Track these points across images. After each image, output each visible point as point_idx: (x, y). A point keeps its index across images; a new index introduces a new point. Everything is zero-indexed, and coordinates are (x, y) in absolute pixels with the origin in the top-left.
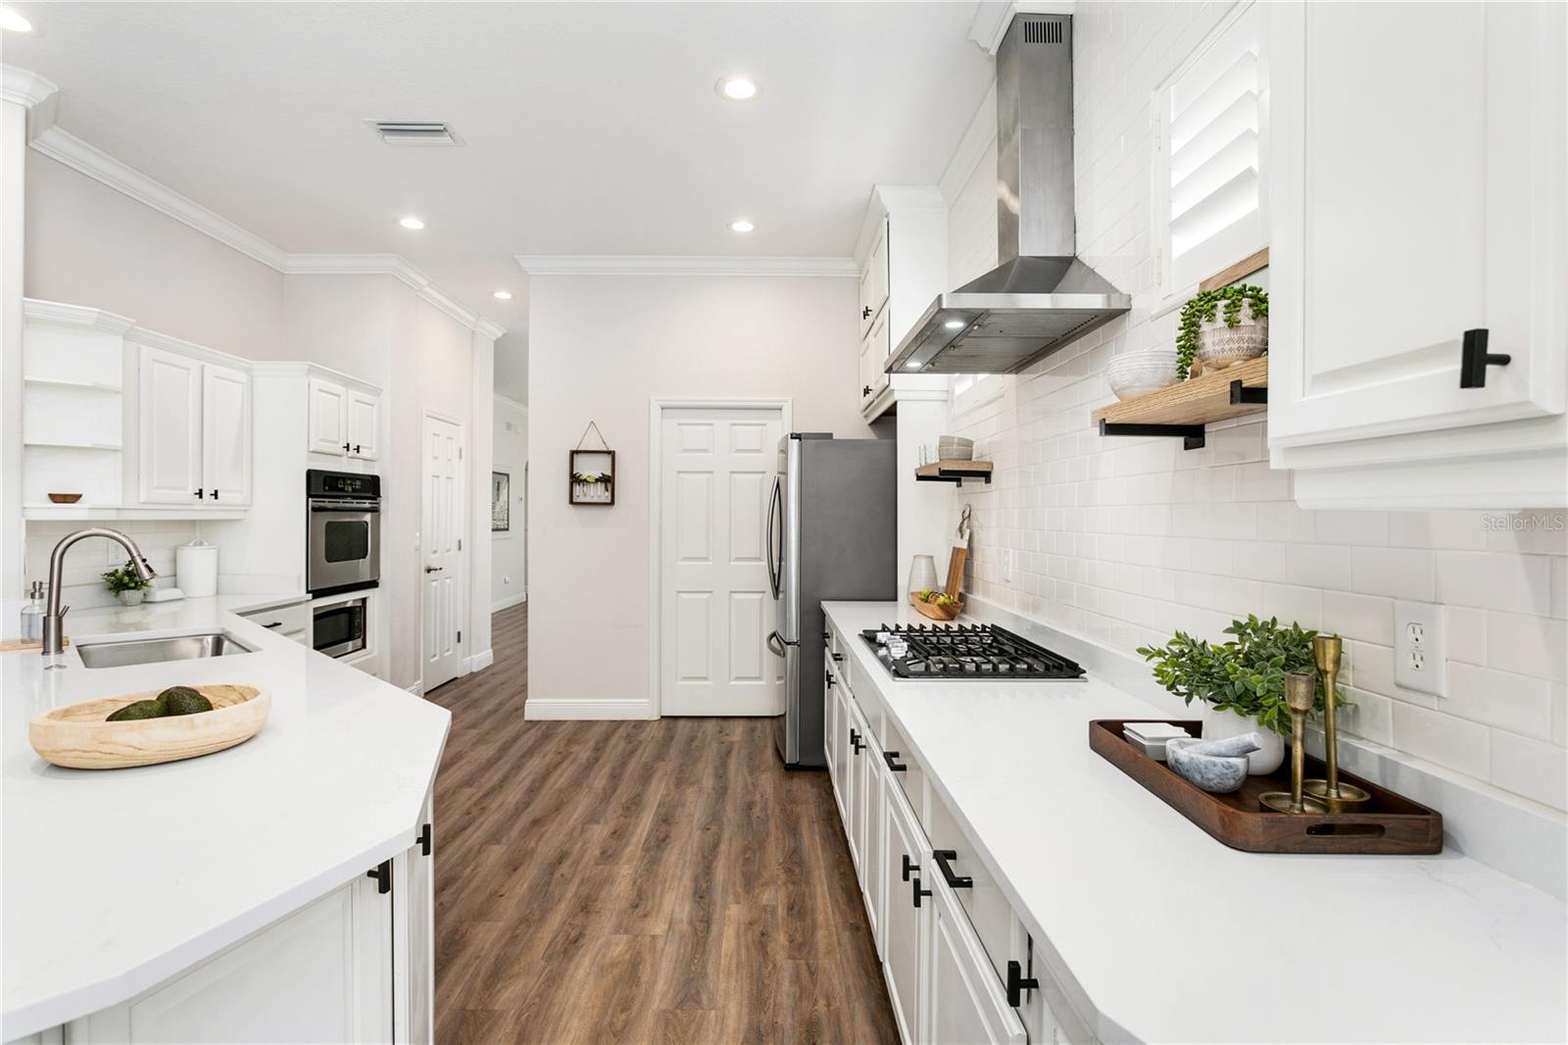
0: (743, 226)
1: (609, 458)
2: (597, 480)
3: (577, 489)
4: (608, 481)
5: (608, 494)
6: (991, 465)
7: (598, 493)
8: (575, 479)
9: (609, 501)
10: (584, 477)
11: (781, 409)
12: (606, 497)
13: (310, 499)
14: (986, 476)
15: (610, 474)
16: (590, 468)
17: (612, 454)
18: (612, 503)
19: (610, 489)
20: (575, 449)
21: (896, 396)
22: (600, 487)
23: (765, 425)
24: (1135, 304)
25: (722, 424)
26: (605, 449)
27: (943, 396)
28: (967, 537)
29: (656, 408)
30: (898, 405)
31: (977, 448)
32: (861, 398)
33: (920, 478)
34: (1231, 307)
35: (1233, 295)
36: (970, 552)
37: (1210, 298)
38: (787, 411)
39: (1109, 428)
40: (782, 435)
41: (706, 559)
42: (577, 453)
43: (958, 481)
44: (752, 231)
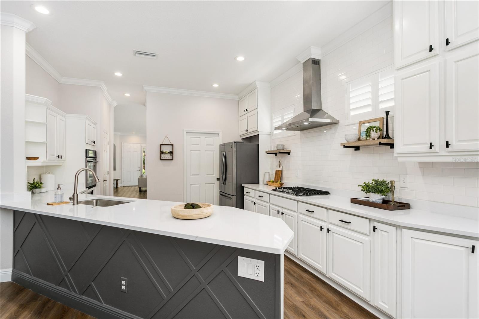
0: (216, 85)
1: (171, 146)
2: (168, 153)
3: (162, 155)
4: (171, 153)
5: (172, 157)
6: (290, 151)
7: (168, 156)
8: (162, 153)
9: (172, 158)
10: (164, 152)
11: (219, 134)
12: (170, 158)
13: (87, 158)
14: (289, 154)
15: (172, 151)
16: (166, 149)
17: (172, 145)
18: (173, 159)
19: (172, 155)
20: (161, 144)
21: (259, 133)
22: (169, 155)
23: (214, 138)
24: (340, 122)
25: (203, 137)
26: (170, 144)
27: (270, 133)
28: (281, 168)
29: (185, 133)
30: (259, 135)
31: (285, 147)
32: (240, 132)
33: (267, 153)
34: (376, 130)
35: (376, 127)
36: (282, 171)
37: (372, 128)
38: (220, 134)
39: (345, 147)
40: (219, 141)
41: (198, 175)
42: (162, 144)
43: (276, 154)
44: (217, 87)
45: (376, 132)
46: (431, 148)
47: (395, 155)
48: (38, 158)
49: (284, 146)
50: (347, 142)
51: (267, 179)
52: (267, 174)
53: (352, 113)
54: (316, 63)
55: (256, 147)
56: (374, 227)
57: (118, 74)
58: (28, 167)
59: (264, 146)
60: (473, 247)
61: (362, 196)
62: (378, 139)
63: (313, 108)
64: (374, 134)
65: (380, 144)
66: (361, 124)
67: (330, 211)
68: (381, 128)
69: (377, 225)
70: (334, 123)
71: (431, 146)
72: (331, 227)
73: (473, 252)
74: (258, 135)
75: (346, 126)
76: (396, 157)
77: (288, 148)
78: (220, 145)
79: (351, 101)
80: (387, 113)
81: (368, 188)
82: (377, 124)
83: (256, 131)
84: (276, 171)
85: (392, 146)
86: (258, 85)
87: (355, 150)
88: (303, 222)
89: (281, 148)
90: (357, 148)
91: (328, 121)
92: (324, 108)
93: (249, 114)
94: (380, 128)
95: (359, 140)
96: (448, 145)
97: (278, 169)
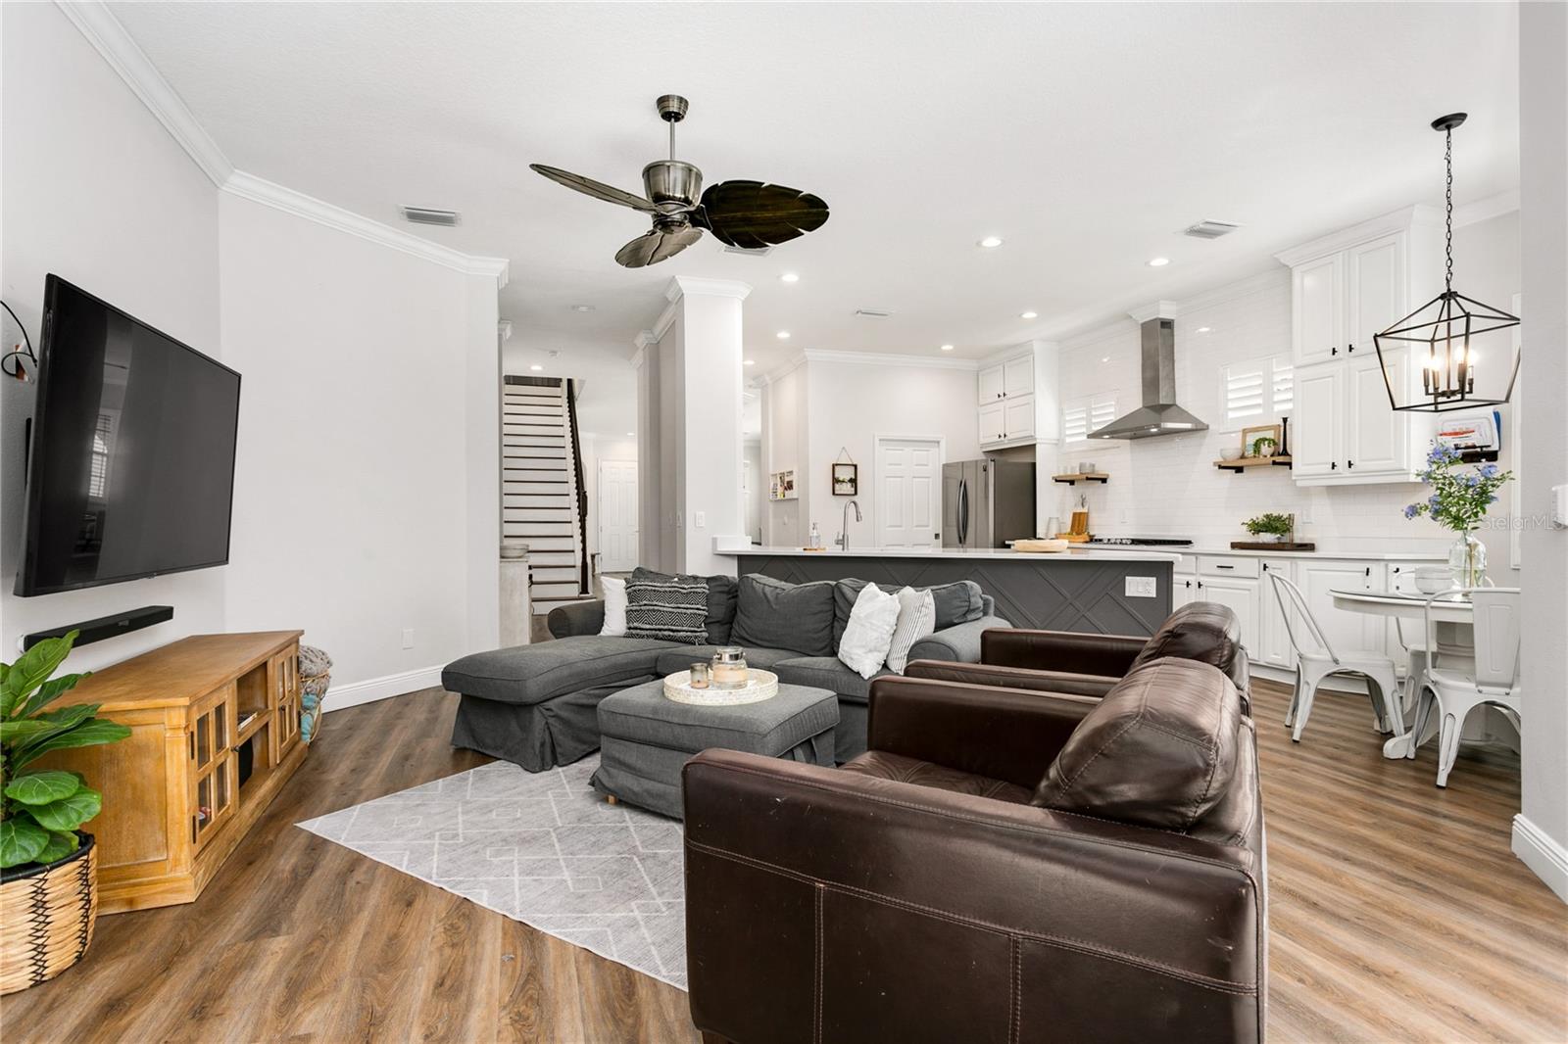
0: (948, 347)
1: (853, 468)
2: (848, 481)
3: (837, 486)
4: (854, 481)
5: (853, 489)
6: (1108, 475)
7: (847, 488)
8: (836, 481)
9: (853, 492)
10: (841, 479)
11: (938, 442)
14: (1104, 481)
15: (855, 478)
16: (845, 474)
17: (855, 466)
18: (855, 494)
19: (854, 485)
20: (836, 463)
21: (1037, 441)
22: (849, 485)
23: (932, 451)
24: (1210, 427)
25: (909, 450)
26: (850, 463)
27: (1058, 442)
28: (1086, 507)
29: (877, 442)
30: (1037, 446)
31: (1096, 468)
32: (981, 436)
33: (1057, 481)
34: (1269, 443)
35: (1269, 440)
36: (1087, 514)
37: (1265, 439)
38: (943, 444)
39: (1220, 467)
40: (939, 457)
41: (900, 526)
42: (837, 465)
43: (1072, 483)
44: (951, 350)
45: (1269, 446)
46: (1333, 468)
47: (1293, 478)
49: (1093, 466)
50: (1222, 460)
51: (1054, 528)
52: (1054, 522)
53: (1231, 415)
54: (1167, 324)
55: (1030, 469)
56: (1265, 565)
59: (1047, 468)
60: (1368, 569)
61: (1248, 537)
62: (1272, 455)
63: (1161, 403)
64: (1266, 449)
65: (1274, 463)
66: (1245, 432)
67: (1202, 557)
68: (1276, 441)
69: (1268, 562)
70: (1200, 429)
71: (1333, 466)
72: (1203, 580)
73: (1367, 574)
74: (1034, 445)
75: (1221, 434)
76: (1295, 480)
77: (1101, 470)
78: (944, 465)
79: (1231, 396)
80: (1285, 420)
81: (1257, 528)
82: (1270, 435)
83: (1032, 437)
84: (1075, 514)
85: (1290, 464)
86: (1037, 346)
87: (1236, 472)
89: (1087, 470)
90: (1239, 470)
91: (1188, 426)
92: (1179, 402)
93: (1007, 403)
94: (1274, 442)
95: (1243, 457)
96: (1350, 464)
97: (1078, 511)
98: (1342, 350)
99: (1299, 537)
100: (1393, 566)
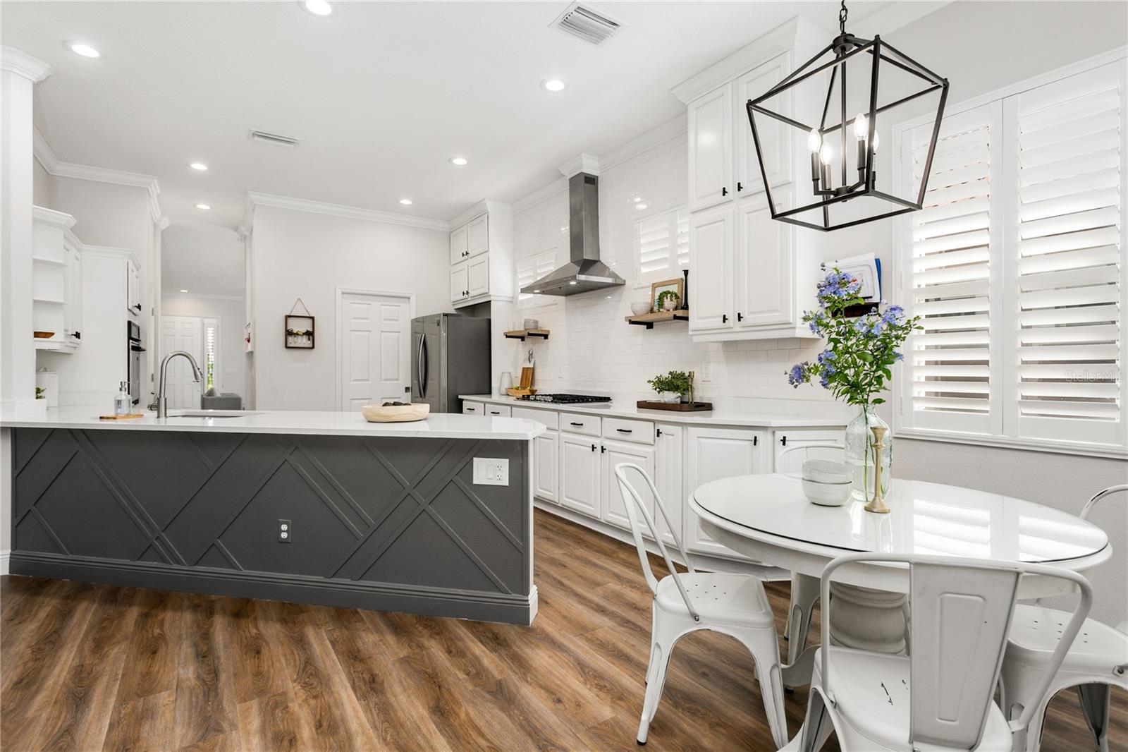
0: (406, 202)
1: (310, 321)
2: (304, 334)
3: (290, 339)
4: (310, 334)
5: (310, 342)
6: (549, 331)
7: (304, 341)
8: (289, 333)
9: (311, 346)
10: (295, 332)
11: (409, 298)
12: (309, 344)
13: (131, 341)
14: (546, 337)
15: (311, 330)
16: (300, 326)
17: (313, 318)
18: (313, 347)
19: (311, 339)
20: (288, 314)
21: (492, 298)
22: (305, 338)
23: (399, 306)
24: (627, 283)
25: (376, 304)
26: (308, 315)
27: (511, 300)
28: (532, 363)
29: (339, 293)
30: (492, 302)
31: (540, 325)
32: (452, 294)
33: (507, 337)
34: (671, 296)
35: (672, 293)
36: (533, 369)
37: (669, 292)
38: (413, 299)
39: (632, 322)
40: (411, 311)
41: (368, 380)
42: (290, 316)
43: (523, 338)
44: (410, 205)
45: (671, 300)
46: (724, 322)
47: (690, 333)
48: (53, 334)
49: (537, 322)
50: (633, 315)
51: (506, 385)
52: (507, 375)
53: (644, 270)
54: (591, 180)
55: (485, 324)
56: (658, 430)
57: (199, 167)
58: (39, 351)
59: (501, 323)
60: (756, 438)
61: (653, 396)
62: (676, 309)
63: (585, 257)
64: (668, 303)
65: (676, 317)
66: (654, 286)
67: (605, 419)
68: (679, 295)
69: (662, 427)
70: (618, 285)
71: (725, 319)
72: (607, 444)
73: (755, 444)
74: (490, 301)
75: (635, 289)
76: (692, 335)
77: (544, 326)
78: (412, 320)
79: (643, 250)
80: (686, 272)
81: (662, 385)
82: (674, 288)
83: (486, 294)
84: (524, 369)
85: (686, 319)
86: (490, 206)
87: (648, 328)
88: (567, 444)
89: (531, 325)
90: (650, 325)
91: (610, 280)
92: (601, 259)
93: (471, 262)
94: (676, 295)
95: (652, 311)
96: (740, 318)
97: (526, 366)
98: (731, 189)
99: (700, 395)
100: (780, 435)
